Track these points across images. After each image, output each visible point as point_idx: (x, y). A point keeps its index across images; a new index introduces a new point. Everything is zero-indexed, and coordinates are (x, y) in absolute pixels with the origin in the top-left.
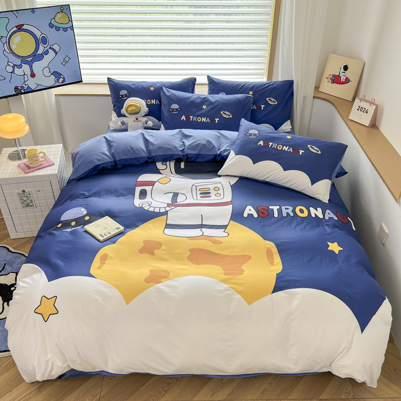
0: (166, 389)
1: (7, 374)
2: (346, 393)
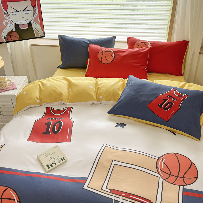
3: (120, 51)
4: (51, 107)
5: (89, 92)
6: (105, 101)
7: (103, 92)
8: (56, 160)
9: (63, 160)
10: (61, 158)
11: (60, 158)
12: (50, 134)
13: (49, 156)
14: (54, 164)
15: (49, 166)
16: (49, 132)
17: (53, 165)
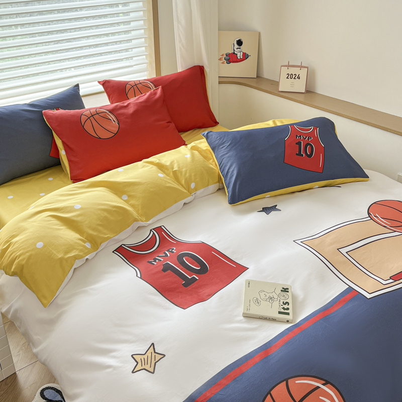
3: (118, 107)
4: (124, 245)
5: (168, 185)
6: (202, 190)
7: (190, 176)
8: (279, 298)
9: (288, 292)
10: (282, 291)
11: (278, 291)
12: (198, 278)
13: (260, 300)
14: (285, 304)
15: (283, 310)
16: (190, 278)
17: (286, 306)
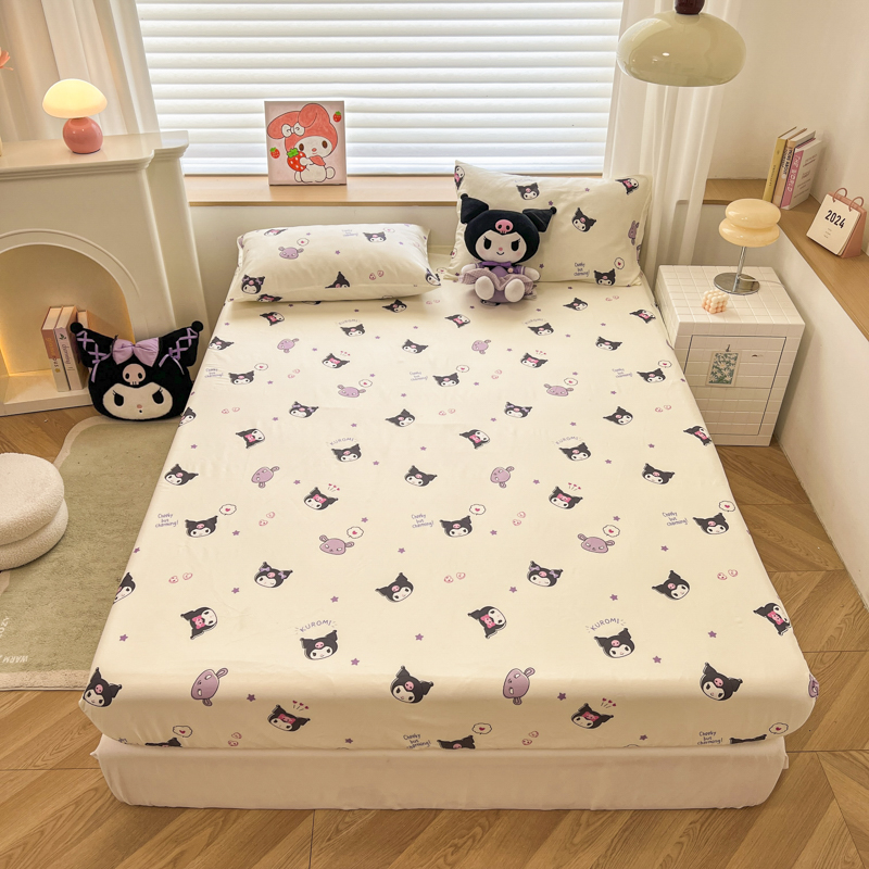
0: (451, 859)
1: (100, 830)
2: (846, 862)
